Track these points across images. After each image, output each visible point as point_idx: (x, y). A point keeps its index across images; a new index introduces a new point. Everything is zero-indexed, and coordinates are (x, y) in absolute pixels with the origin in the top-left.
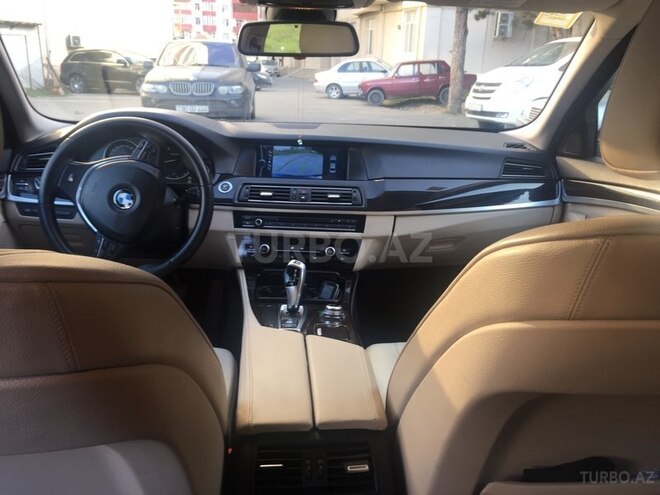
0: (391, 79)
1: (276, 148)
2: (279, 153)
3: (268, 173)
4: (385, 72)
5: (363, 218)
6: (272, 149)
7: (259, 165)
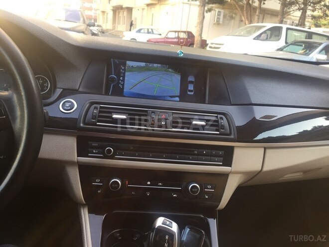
0: (164, 38)
1: (129, 63)
2: (132, 69)
3: (119, 92)
4: (160, 35)
5: (231, 149)
6: (125, 65)
7: (109, 81)
